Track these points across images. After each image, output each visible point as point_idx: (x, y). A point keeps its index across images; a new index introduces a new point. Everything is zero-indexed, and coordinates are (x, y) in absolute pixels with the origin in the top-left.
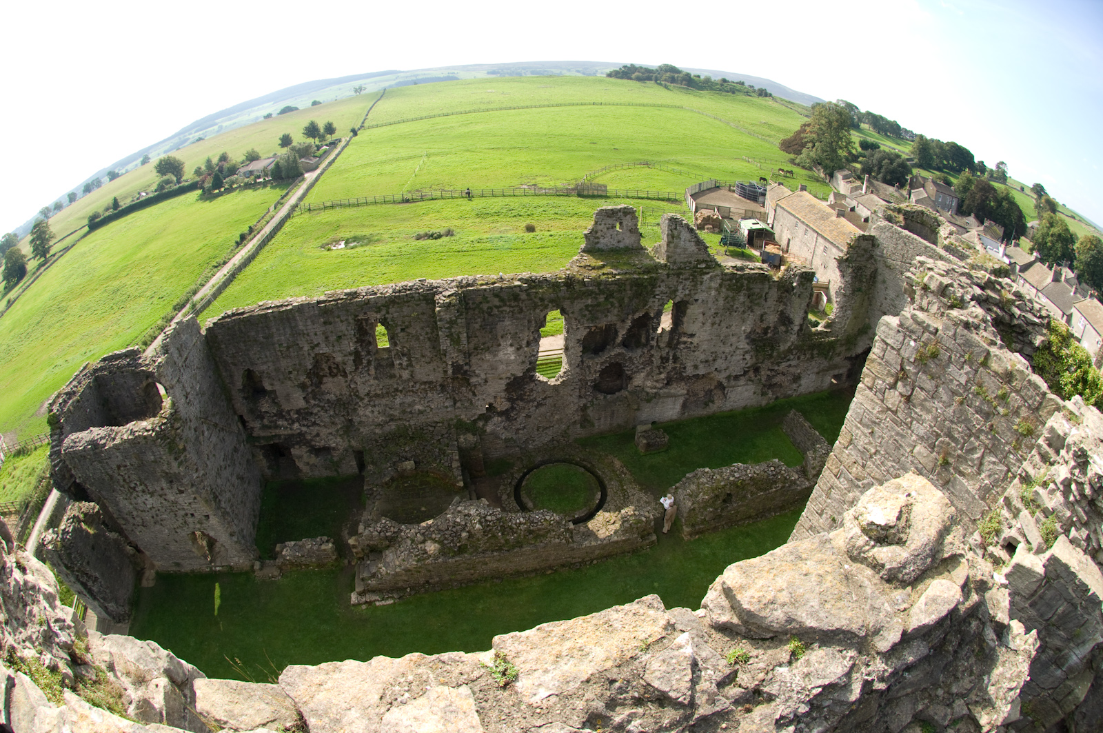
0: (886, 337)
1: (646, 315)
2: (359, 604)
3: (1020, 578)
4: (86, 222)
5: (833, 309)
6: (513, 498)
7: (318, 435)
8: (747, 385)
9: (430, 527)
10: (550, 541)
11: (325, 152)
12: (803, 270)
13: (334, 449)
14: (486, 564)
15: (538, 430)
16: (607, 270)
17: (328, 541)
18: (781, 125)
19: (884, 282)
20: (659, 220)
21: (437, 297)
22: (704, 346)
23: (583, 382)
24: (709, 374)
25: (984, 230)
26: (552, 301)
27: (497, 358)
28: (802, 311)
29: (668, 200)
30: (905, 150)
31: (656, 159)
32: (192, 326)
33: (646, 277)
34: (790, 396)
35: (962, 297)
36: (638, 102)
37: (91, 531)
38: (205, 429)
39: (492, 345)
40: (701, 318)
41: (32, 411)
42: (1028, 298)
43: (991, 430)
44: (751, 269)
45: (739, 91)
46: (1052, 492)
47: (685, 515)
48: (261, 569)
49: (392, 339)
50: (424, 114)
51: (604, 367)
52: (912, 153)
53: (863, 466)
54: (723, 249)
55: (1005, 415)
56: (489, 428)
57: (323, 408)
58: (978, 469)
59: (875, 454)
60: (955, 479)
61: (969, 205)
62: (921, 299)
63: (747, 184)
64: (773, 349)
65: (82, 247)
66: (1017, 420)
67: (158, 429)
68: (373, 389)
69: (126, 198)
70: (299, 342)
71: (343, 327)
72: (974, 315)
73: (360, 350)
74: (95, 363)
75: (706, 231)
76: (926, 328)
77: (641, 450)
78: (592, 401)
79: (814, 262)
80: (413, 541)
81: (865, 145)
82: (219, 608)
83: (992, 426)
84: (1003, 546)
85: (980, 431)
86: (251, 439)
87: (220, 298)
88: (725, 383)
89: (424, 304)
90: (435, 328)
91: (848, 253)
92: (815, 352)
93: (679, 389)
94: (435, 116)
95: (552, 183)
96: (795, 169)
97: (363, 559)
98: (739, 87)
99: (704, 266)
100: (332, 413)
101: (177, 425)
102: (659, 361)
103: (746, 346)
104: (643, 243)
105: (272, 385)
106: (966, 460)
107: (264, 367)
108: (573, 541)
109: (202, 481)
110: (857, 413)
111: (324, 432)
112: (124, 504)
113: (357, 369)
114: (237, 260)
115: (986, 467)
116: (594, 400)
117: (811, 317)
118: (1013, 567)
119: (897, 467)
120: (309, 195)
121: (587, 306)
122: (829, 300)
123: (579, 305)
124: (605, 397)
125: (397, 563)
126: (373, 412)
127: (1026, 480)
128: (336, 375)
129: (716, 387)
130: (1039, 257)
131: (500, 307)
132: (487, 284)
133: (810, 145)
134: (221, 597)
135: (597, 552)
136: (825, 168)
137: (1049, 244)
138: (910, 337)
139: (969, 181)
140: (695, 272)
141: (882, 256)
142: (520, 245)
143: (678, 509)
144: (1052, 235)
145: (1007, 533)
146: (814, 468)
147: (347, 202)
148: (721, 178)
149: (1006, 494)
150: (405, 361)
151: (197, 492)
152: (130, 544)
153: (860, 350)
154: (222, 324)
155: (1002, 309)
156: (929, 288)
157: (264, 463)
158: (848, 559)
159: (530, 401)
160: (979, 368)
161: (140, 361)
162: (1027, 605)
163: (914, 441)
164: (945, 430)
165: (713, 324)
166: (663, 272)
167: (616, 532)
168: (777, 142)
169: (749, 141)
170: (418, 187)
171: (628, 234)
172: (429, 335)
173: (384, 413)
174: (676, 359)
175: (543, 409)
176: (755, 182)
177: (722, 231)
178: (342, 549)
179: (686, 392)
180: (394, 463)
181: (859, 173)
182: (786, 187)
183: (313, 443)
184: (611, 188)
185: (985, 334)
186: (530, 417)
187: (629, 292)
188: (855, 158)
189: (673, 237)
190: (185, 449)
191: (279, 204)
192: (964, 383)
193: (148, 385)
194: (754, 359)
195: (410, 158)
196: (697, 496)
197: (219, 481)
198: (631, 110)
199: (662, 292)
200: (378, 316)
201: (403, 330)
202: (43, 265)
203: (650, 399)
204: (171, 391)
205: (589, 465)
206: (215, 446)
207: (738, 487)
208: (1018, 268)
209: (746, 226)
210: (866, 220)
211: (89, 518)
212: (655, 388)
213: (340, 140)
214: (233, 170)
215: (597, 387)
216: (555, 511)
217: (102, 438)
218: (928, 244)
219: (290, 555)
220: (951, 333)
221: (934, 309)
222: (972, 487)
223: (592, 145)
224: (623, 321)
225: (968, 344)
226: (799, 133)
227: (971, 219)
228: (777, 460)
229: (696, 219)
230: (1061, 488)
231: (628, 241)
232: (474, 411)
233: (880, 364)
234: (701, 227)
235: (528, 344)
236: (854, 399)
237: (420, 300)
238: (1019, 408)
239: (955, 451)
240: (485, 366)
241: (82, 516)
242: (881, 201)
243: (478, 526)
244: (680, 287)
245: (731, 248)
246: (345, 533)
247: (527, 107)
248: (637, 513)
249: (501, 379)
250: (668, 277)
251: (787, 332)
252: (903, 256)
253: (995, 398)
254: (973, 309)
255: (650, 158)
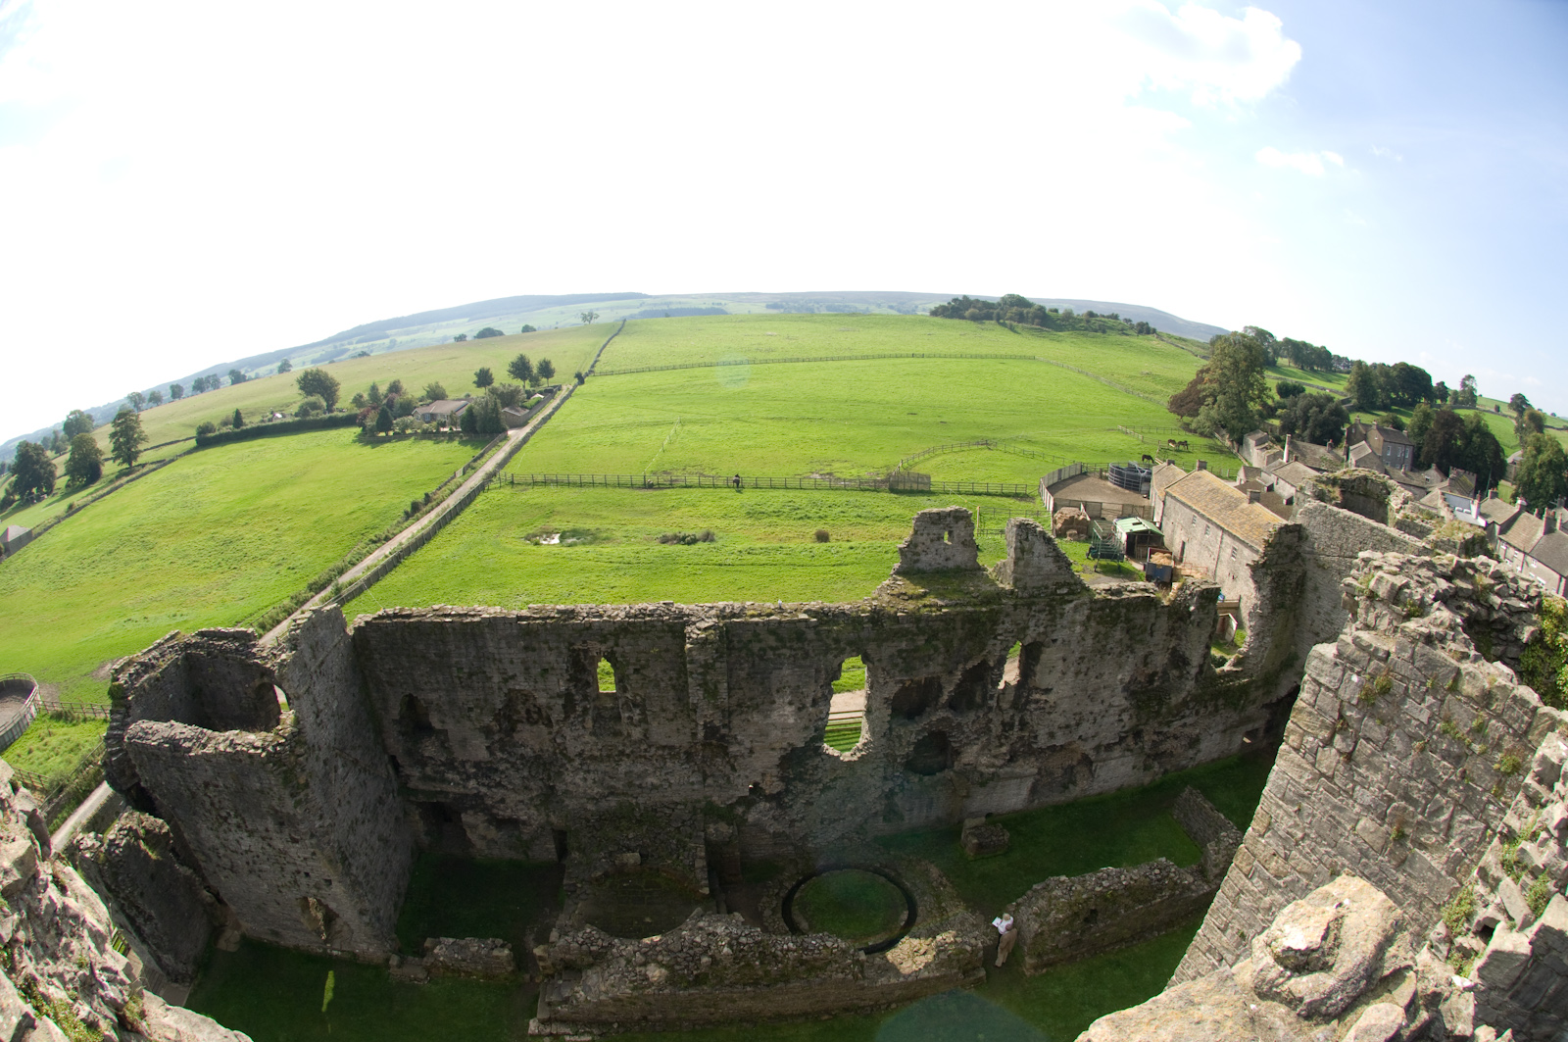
0: (1318, 675)
1: (984, 663)
2: (540, 1036)
3: (1498, 967)
4: (193, 433)
5: (1244, 636)
6: (779, 915)
7: (502, 801)
8: (1124, 756)
9: (656, 944)
10: (830, 976)
11: (539, 402)
12: (1204, 587)
13: (524, 823)
14: (734, 1001)
15: (822, 823)
16: (930, 600)
17: (503, 946)
18: (1170, 374)
19: (1316, 589)
20: (1003, 526)
21: (689, 629)
22: (1065, 706)
23: (890, 758)
24: (1070, 744)
25: (1450, 485)
26: (850, 643)
27: (769, 721)
28: (1203, 646)
29: (1016, 496)
30: (1338, 388)
31: (998, 435)
32: (334, 620)
33: (984, 609)
34: (1184, 767)
35: (1423, 598)
36: (974, 351)
37: (153, 856)
38: (340, 764)
39: (764, 702)
40: (1060, 666)
41: (85, 669)
42: (1511, 576)
43: (1463, 778)
44: (1131, 591)
45: (1111, 328)
46: (1544, 843)
47: (1029, 941)
48: (400, 966)
49: (620, 681)
50: (679, 362)
51: (920, 738)
52: (1348, 390)
53: (1286, 858)
54: (1092, 564)
55: (1483, 753)
56: (752, 817)
57: (513, 765)
58: (1446, 835)
59: (1303, 839)
60: (1414, 855)
61: (1428, 452)
62: (1367, 613)
63: (1124, 466)
64: (1160, 703)
65: (184, 466)
66: (1499, 756)
67: (270, 749)
68: (587, 748)
69: (253, 414)
70: (487, 670)
71: (551, 657)
72: (1439, 621)
73: (573, 691)
74: (188, 635)
75: (1068, 538)
76: (1372, 653)
77: (970, 853)
78: (901, 785)
79: (1219, 573)
80: (629, 962)
81: (1285, 390)
82: (329, 1004)
83: (1464, 772)
84: (1475, 933)
85: (1449, 782)
86: (405, 790)
87: (377, 587)
88: (1092, 756)
89: (668, 638)
90: (683, 672)
91: (1265, 554)
92: (1221, 702)
93: (1026, 767)
94: (693, 366)
95: (854, 472)
96: (1191, 439)
97: (553, 976)
98: (1111, 322)
99: (1065, 591)
100: (526, 774)
101: (300, 750)
102: (1000, 729)
103: (1124, 702)
104: (982, 560)
105: (443, 722)
106: (1429, 826)
107: (433, 696)
108: (864, 978)
109: (327, 833)
110: (1279, 787)
111: (512, 798)
112: (206, 834)
113: (567, 717)
114: (405, 537)
115: (1458, 828)
116: (905, 784)
117: (1215, 652)
118: (1489, 957)
119: (1333, 852)
120: (512, 462)
121: (900, 652)
122: (1240, 626)
123: (889, 649)
124: (921, 780)
125: (603, 989)
126: (585, 779)
127: (1509, 837)
128: (536, 723)
129: (1079, 762)
130: (1525, 503)
131: (777, 648)
132: (759, 615)
133: (1210, 400)
134: (335, 989)
135: (898, 993)
136: (1232, 432)
137: (1537, 480)
138: (1352, 670)
139: (1427, 416)
140: (1053, 600)
141: (1312, 553)
142: (807, 561)
143: (1018, 933)
144: (1541, 466)
145: (1481, 914)
146: (1216, 866)
147: (565, 478)
148: (1088, 460)
149: (1481, 864)
150: (636, 715)
151: (318, 845)
152: (208, 888)
153: (1283, 692)
154: (378, 625)
155: (1476, 602)
156: (1377, 596)
157: (421, 826)
158: (1256, 997)
159: (812, 783)
160: (1446, 695)
161: (255, 650)
162: (1507, 999)
163: (1357, 814)
164: (1401, 791)
165: (1077, 673)
166: (1008, 602)
167: (928, 965)
168: (1165, 400)
169: (1127, 402)
170: (667, 467)
171: (960, 548)
172: (674, 682)
173: (601, 783)
174: (1023, 725)
175: (830, 794)
176: (1136, 462)
177: (1090, 537)
178: (523, 960)
179: (1036, 771)
180: (611, 854)
181: (1277, 434)
182: (1178, 465)
183: (495, 811)
184: (937, 480)
185: (1453, 646)
186: (812, 804)
187: (960, 631)
188: (1271, 412)
189: (1023, 551)
190: (307, 785)
191: (470, 468)
192: (1425, 721)
193: (263, 685)
194: (1135, 720)
195: (656, 424)
196: (1048, 915)
197: (351, 838)
198: (964, 364)
199: (1006, 631)
200: (603, 648)
201: (636, 671)
202: (127, 474)
203: (985, 781)
204: (296, 702)
205: (893, 874)
206: (350, 790)
207: (1106, 900)
208: (1497, 528)
209: (1124, 528)
210: (1290, 502)
211: (151, 837)
212: (993, 766)
213: (559, 388)
214: (407, 408)
215: (910, 766)
216: (840, 935)
217: (186, 740)
218: (1375, 524)
219: (445, 956)
220: (1406, 655)
221: (1384, 624)
222: (1436, 861)
223: (911, 418)
224: (951, 673)
225: (1432, 664)
226: (1194, 384)
227: (1433, 473)
228: (1164, 859)
229: (1055, 522)
230: (1556, 833)
231: (960, 558)
232: (731, 792)
233: (1310, 713)
234: (1061, 534)
235: (815, 703)
236: (1275, 767)
237: (663, 631)
238: (1501, 738)
239: (1413, 817)
240: (752, 730)
241: (142, 832)
242: (1310, 470)
243: (726, 950)
244: (1032, 624)
245: (1103, 562)
246: (530, 939)
247: (821, 360)
248: (959, 939)
249: (773, 749)
250: (1015, 609)
251: (1180, 677)
252: (1341, 548)
253: (1468, 732)
254: (1438, 613)
255: (990, 435)
